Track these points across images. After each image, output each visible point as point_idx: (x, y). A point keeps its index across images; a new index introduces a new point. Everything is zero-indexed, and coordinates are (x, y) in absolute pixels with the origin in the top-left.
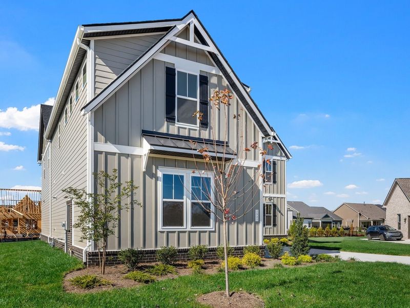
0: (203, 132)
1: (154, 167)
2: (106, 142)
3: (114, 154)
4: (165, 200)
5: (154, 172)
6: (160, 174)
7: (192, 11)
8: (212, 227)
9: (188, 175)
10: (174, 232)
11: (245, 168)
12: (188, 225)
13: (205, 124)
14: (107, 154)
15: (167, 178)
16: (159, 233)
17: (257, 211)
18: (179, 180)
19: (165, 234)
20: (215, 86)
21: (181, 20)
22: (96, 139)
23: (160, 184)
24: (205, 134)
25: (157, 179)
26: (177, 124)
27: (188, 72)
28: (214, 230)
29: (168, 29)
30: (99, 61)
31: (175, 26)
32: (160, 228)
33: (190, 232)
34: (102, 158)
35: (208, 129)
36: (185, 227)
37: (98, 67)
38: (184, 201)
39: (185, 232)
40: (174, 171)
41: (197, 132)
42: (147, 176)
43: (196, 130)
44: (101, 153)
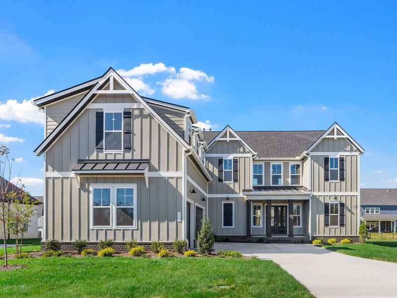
0: (126, 154)
1: (87, 184)
2: (53, 171)
3: (59, 178)
4: (95, 207)
5: (87, 188)
6: (91, 189)
7: (111, 68)
8: (134, 226)
9: (113, 188)
10: (103, 230)
11: (166, 178)
12: (113, 224)
13: (128, 148)
14: (54, 178)
15: (96, 191)
16: (90, 231)
17: (179, 214)
18: (107, 191)
19: (95, 231)
20: (137, 117)
21: (102, 77)
22: (47, 170)
23: (91, 196)
24: (128, 156)
25: (89, 192)
26: (105, 152)
27: (113, 112)
28: (136, 228)
29: (91, 88)
30: (49, 119)
31: (98, 82)
32: (91, 227)
33: (115, 230)
34: (51, 181)
35: (131, 152)
36: (111, 226)
37: (48, 123)
38: (110, 207)
39: (112, 230)
40: (102, 186)
41: (122, 155)
42: (82, 191)
43: (121, 154)
44: (50, 178)
